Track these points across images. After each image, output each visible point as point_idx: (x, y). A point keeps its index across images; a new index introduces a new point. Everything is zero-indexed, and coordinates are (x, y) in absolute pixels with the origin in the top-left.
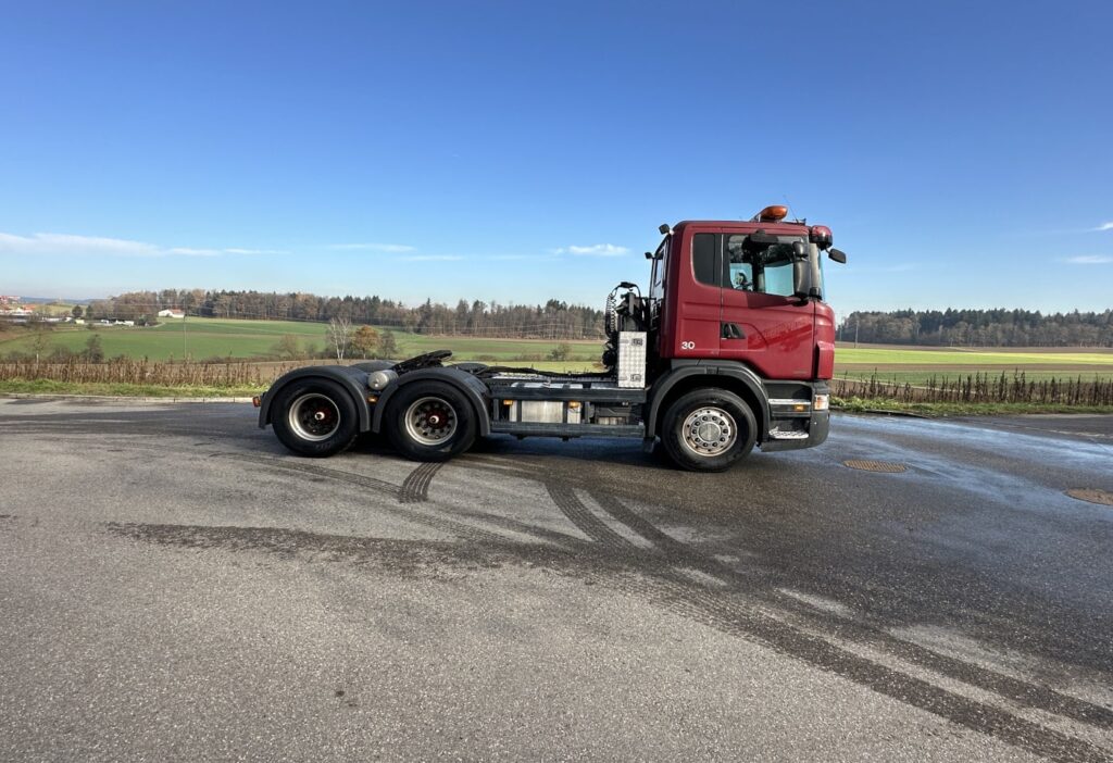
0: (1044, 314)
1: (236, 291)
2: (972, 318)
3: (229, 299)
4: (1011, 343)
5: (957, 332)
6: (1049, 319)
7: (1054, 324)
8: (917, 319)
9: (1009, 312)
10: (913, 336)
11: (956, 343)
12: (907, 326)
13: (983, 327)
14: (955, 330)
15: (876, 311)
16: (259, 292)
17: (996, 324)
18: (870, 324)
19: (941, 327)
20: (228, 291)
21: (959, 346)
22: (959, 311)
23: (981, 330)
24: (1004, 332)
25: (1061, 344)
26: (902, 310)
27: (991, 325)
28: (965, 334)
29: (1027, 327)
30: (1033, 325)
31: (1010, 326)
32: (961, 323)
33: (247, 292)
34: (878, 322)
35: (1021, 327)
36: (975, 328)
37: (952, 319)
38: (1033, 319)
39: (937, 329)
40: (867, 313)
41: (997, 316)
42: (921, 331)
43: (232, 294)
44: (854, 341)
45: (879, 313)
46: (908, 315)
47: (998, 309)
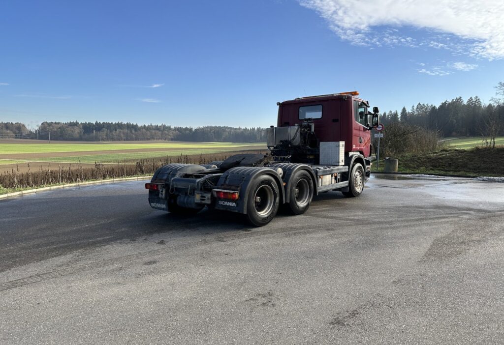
0: (139, 125)
2: (108, 126)
4: (128, 139)
5: (103, 134)
6: (141, 128)
7: (144, 130)
8: (81, 126)
9: (124, 124)
10: (80, 136)
11: (103, 140)
12: (77, 131)
13: (114, 131)
14: (101, 133)
15: (57, 122)
17: (120, 130)
18: (55, 129)
19: (94, 131)
21: (104, 141)
22: (102, 123)
23: (114, 133)
24: (124, 133)
25: (148, 139)
26: (72, 121)
27: (118, 130)
28: (107, 135)
29: (133, 131)
30: (136, 130)
31: (126, 131)
32: (104, 129)
34: (60, 128)
35: (131, 131)
36: (111, 132)
37: (99, 127)
38: (135, 127)
39: (93, 132)
40: (52, 123)
41: (119, 126)
42: (84, 133)
44: (48, 140)
45: (59, 123)
46: (76, 124)
47: (120, 122)
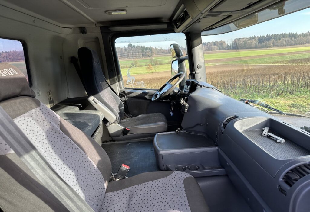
0: (298, 34)
1: (8, 51)
2: (276, 37)
3: (5, 55)
4: (289, 44)
5: (270, 43)
6: (300, 35)
7: (302, 37)
8: (257, 39)
9: (287, 34)
10: (256, 45)
11: (270, 47)
12: (254, 42)
13: (279, 40)
14: (270, 42)
15: (243, 37)
16: (17, 51)
17: (283, 39)
18: (241, 42)
19: (265, 41)
20: (4, 51)
21: (271, 47)
22: (271, 35)
23: (278, 41)
24: (286, 41)
25: (304, 44)
26: (252, 36)
27: (282, 39)
28: (273, 43)
29: (293, 39)
30: (295, 38)
31: (287, 39)
32: (272, 39)
33: (12, 51)
34: (244, 41)
35: (291, 39)
36: (276, 41)
37: (269, 38)
38: (294, 36)
39: (264, 42)
40: (240, 39)
41: (283, 36)
42: (258, 43)
43: (6, 52)
44: (236, 49)
45: (244, 38)
46: (254, 38)
47: (284, 33)
